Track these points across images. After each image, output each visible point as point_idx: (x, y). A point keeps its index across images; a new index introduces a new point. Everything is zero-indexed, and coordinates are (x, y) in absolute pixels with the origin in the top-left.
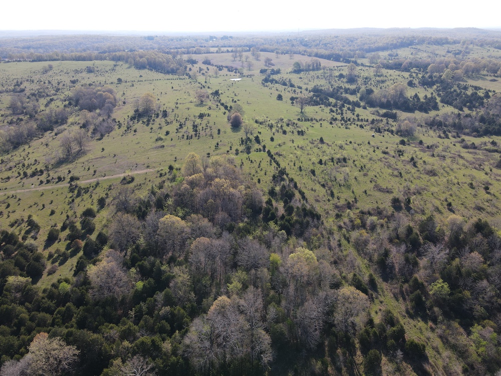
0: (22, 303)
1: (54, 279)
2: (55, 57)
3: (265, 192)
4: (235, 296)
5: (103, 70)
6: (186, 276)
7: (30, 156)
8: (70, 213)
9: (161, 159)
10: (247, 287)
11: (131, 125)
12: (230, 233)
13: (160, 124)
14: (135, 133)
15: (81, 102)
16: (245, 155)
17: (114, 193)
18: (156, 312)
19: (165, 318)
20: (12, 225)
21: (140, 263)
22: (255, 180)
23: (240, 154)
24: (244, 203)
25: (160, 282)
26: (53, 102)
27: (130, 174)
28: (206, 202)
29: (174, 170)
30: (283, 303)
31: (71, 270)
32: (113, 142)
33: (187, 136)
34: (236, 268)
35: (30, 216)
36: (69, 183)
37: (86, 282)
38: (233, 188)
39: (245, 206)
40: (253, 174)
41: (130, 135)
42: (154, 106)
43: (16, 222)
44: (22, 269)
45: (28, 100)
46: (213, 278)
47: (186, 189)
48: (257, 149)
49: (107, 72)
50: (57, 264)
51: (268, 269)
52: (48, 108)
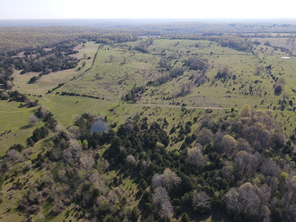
0: (161, 154)
1: (173, 148)
2: (181, 37)
3: (287, 136)
4: (255, 185)
5: (204, 46)
6: (231, 167)
7: (166, 89)
8: (181, 121)
9: (228, 104)
10: (263, 183)
11: (214, 81)
12: (260, 153)
13: (230, 83)
14: (216, 86)
15: (191, 64)
16: (280, 111)
17: (202, 116)
18: (214, 178)
19: (218, 181)
20: (158, 120)
21: (210, 153)
22: (283, 128)
23: (276, 109)
24: (272, 139)
25: (218, 165)
26: (177, 62)
27: (211, 108)
28: (249, 133)
29: (234, 111)
30: (283, 199)
31: (179, 147)
32: (205, 89)
33: (245, 93)
34: (259, 172)
35: (165, 119)
36: (182, 106)
37: (185, 154)
38: (267, 129)
39: (272, 141)
40: (282, 124)
41: (213, 87)
42: (229, 72)
43: (159, 120)
44: (161, 140)
45: (167, 60)
46: (245, 172)
47: (240, 124)
48: (289, 109)
49: (206, 47)
50: (174, 142)
51: (279, 179)
52: (175, 65)
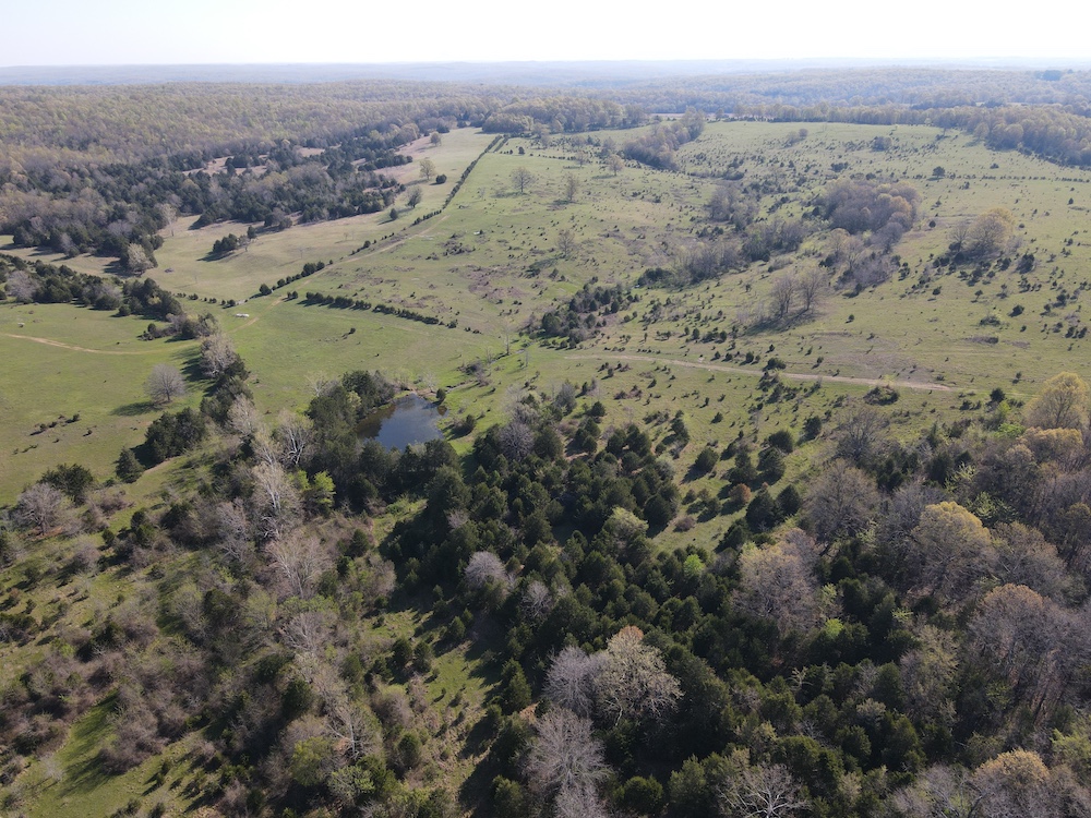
0: (622, 562)
1: (684, 541)
2: (819, 114)
5: (909, 147)
6: (947, 657)
7: (713, 302)
8: (747, 430)
9: (979, 371)
11: (932, 276)
13: (1004, 287)
14: (933, 297)
15: (838, 210)
17: (843, 415)
18: (851, 701)
19: (865, 722)
20: (648, 420)
21: (851, 582)
25: (883, 644)
26: (784, 206)
27: (892, 384)
28: (1066, 505)
29: (1004, 402)
31: (715, 537)
32: (878, 309)
33: (1071, 329)
35: (679, 413)
36: (764, 370)
37: (732, 573)
41: (922, 300)
42: (1004, 242)
43: (655, 417)
44: (639, 503)
45: (743, 195)
47: (1020, 457)
49: (916, 151)
50: (695, 516)
52: (772, 215)
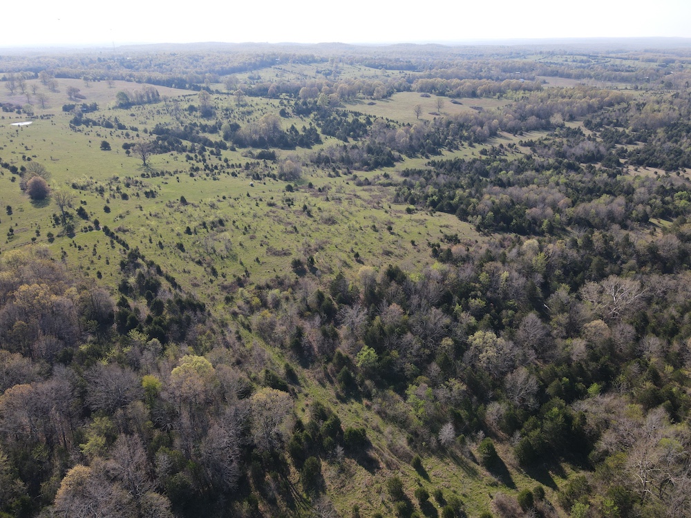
3: (113, 290)
4: (97, 459)
10: (115, 439)
12: (66, 365)
16: (67, 240)
22: (93, 275)
23: (57, 240)
24: (81, 314)
30: (177, 442)
34: (89, 416)
38: (56, 294)
39: (84, 318)
40: (86, 267)
48: (85, 228)
51: (144, 401)
